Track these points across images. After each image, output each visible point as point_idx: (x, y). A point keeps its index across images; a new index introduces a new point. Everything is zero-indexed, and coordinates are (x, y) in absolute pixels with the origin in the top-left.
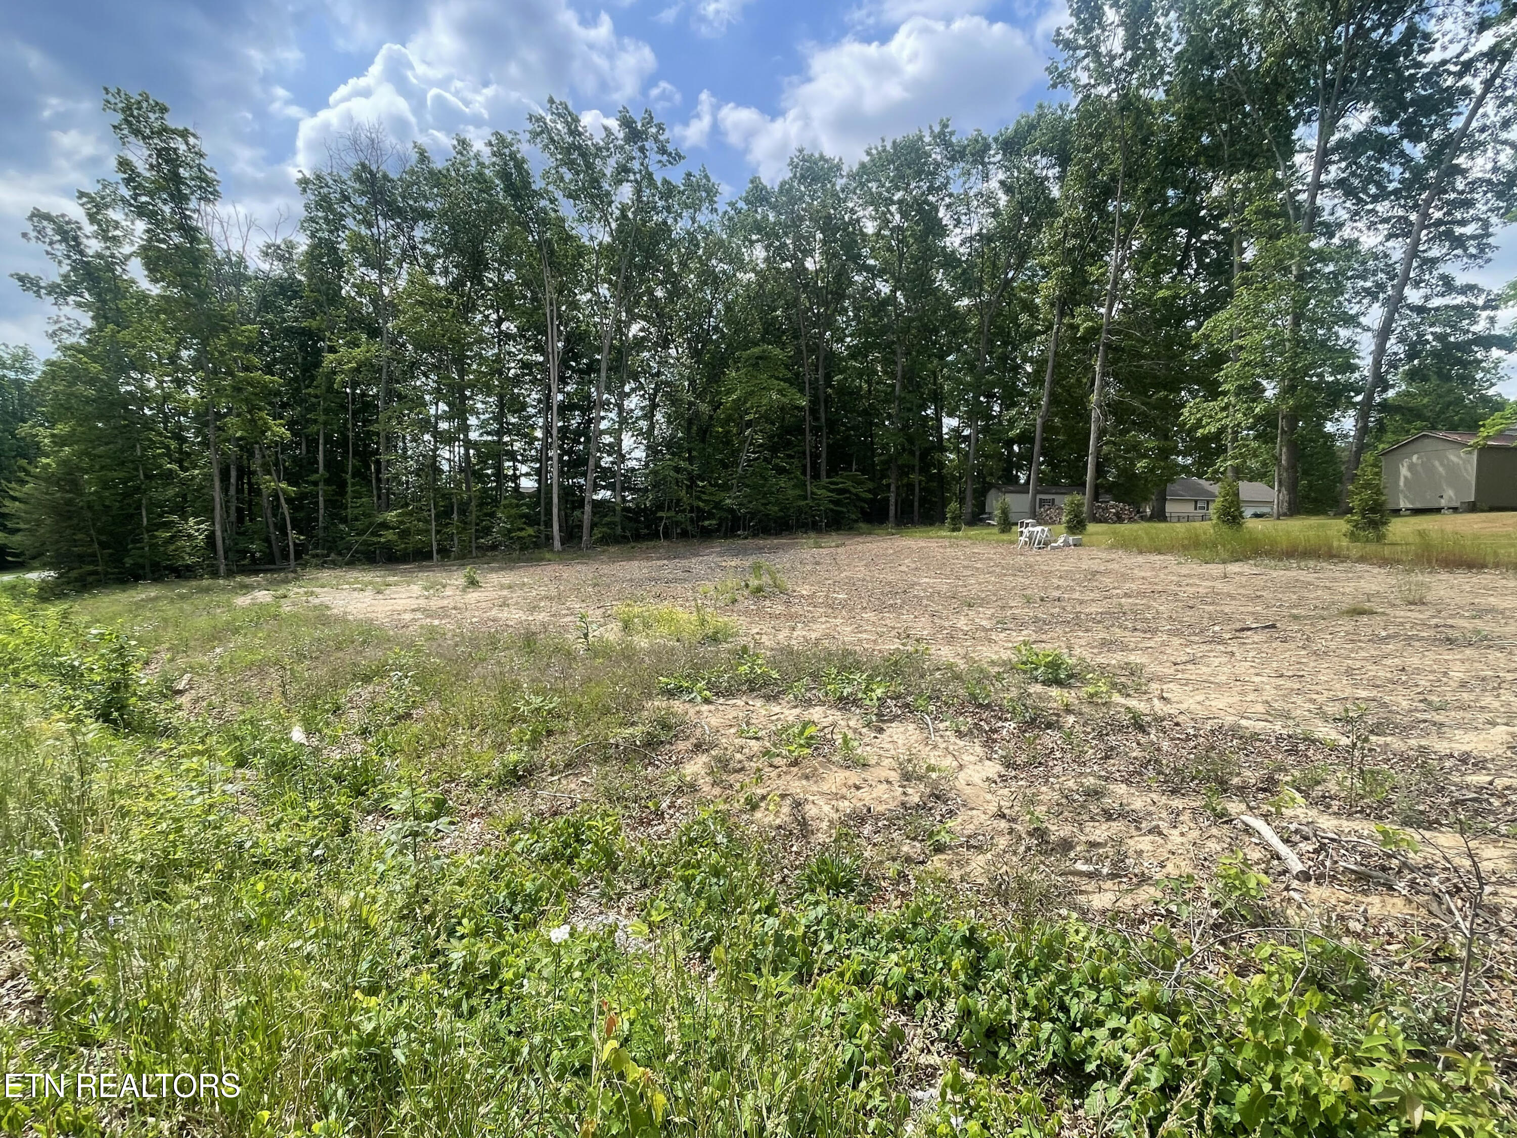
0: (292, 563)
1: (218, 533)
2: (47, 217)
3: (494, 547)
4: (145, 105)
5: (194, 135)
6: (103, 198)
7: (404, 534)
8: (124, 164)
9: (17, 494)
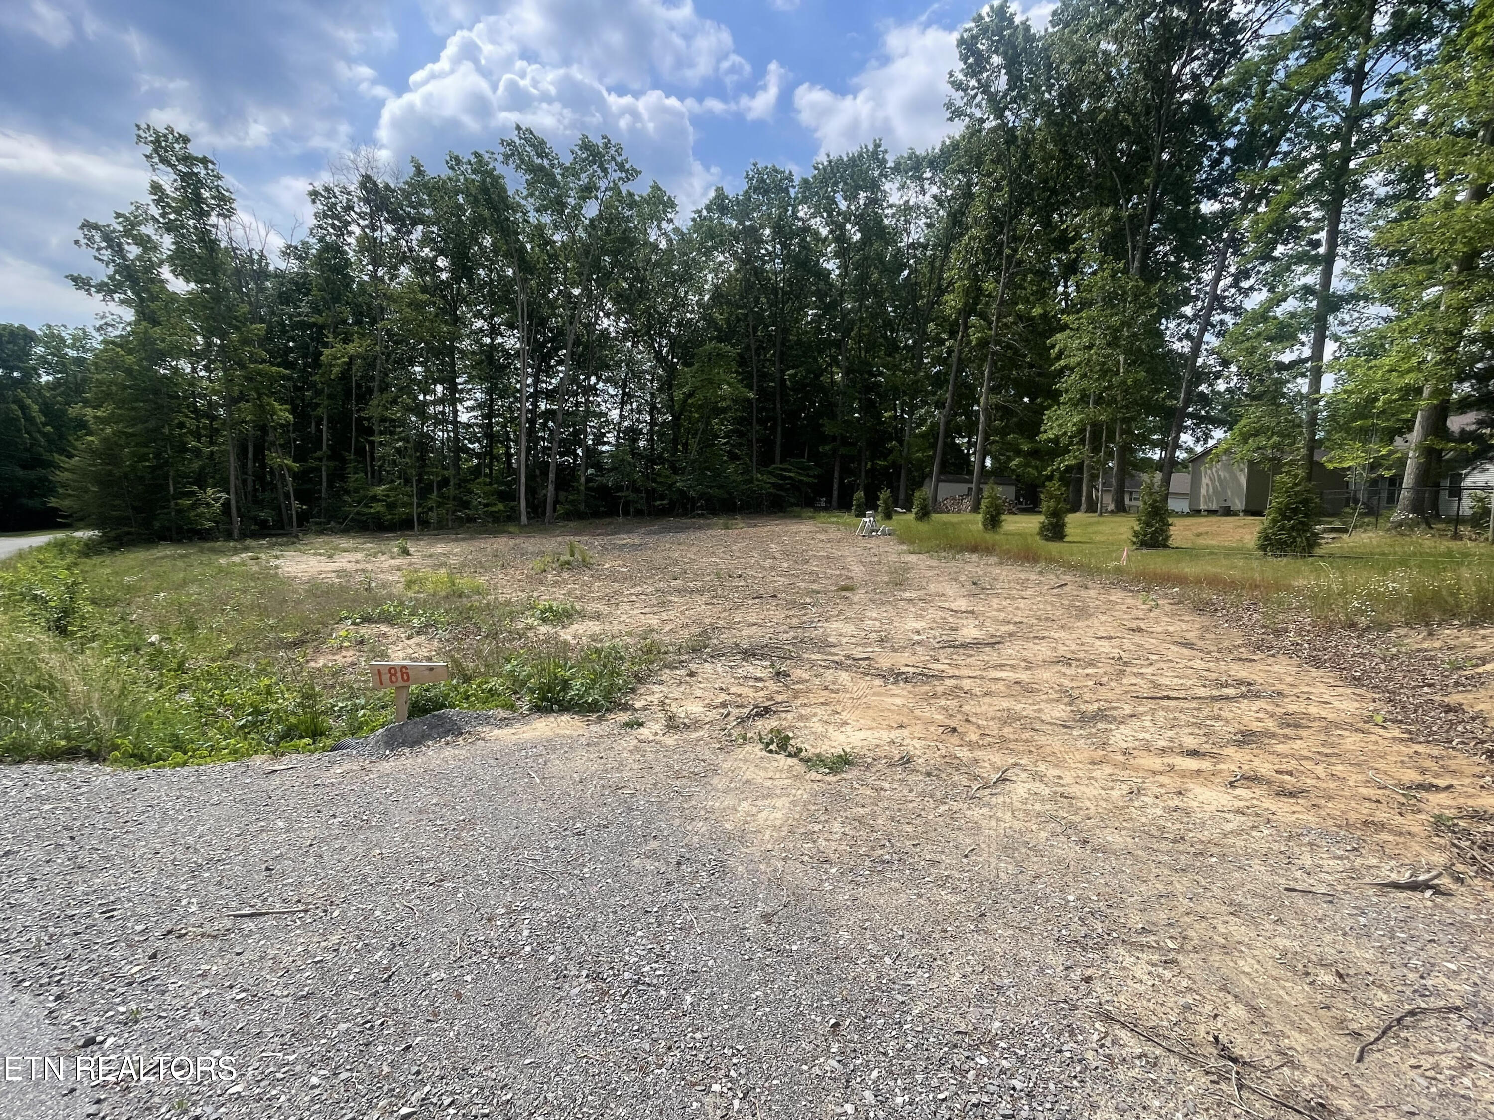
0: (295, 529)
1: (233, 502)
2: (96, 227)
3: (471, 520)
4: (171, 137)
5: (213, 163)
6: (136, 217)
7: (391, 506)
8: (156, 188)
9: (66, 466)
